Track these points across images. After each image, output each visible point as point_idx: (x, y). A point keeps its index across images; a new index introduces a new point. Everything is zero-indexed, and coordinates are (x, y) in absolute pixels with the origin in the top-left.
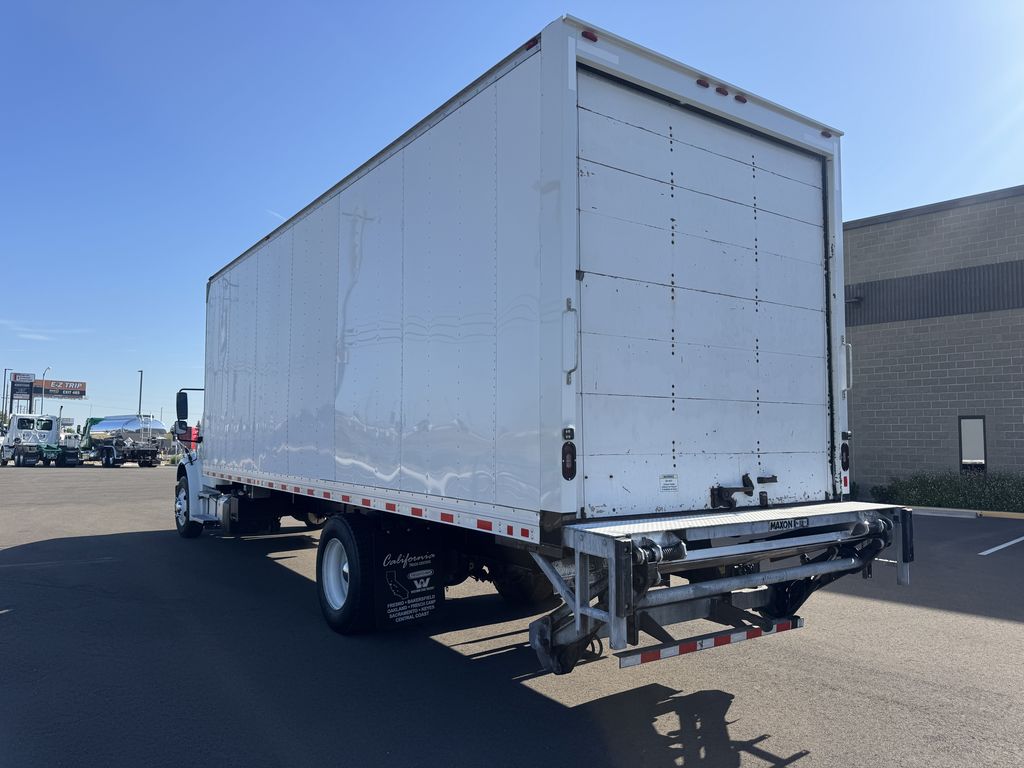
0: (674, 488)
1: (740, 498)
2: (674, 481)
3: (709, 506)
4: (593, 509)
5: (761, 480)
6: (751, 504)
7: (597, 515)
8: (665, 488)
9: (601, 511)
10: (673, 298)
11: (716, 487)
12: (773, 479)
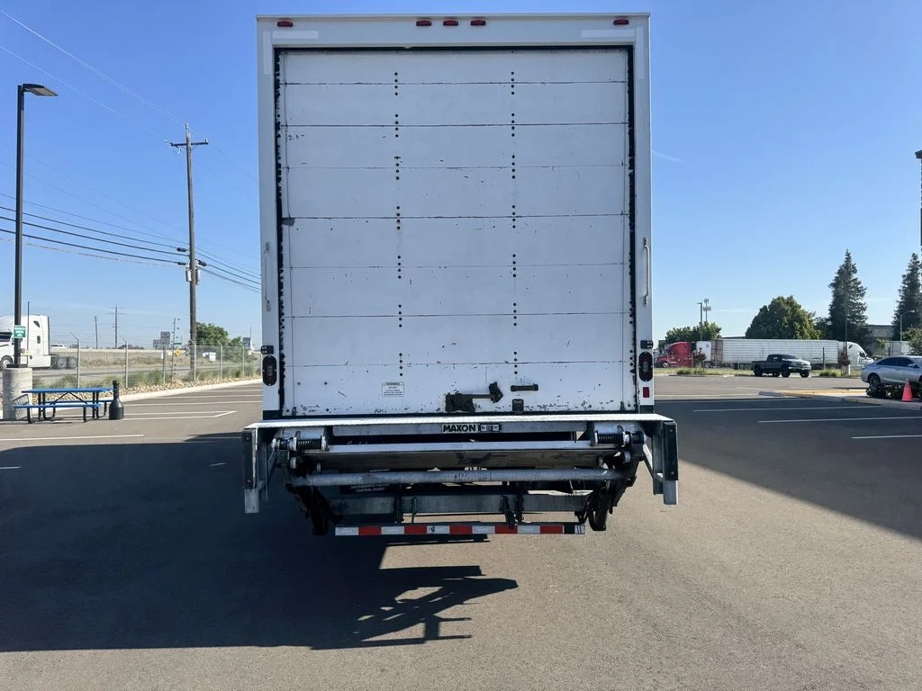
0: (399, 394)
1: (484, 404)
2: (398, 388)
3: (443, 410)
4: (305, 409)
5: (514, 389)
6: (500, 411)
7: (307, 413)
8: (387, 394)
9: (313, 411)
10: (399, 228)
11: (453, 393)
12: (535, 388)
